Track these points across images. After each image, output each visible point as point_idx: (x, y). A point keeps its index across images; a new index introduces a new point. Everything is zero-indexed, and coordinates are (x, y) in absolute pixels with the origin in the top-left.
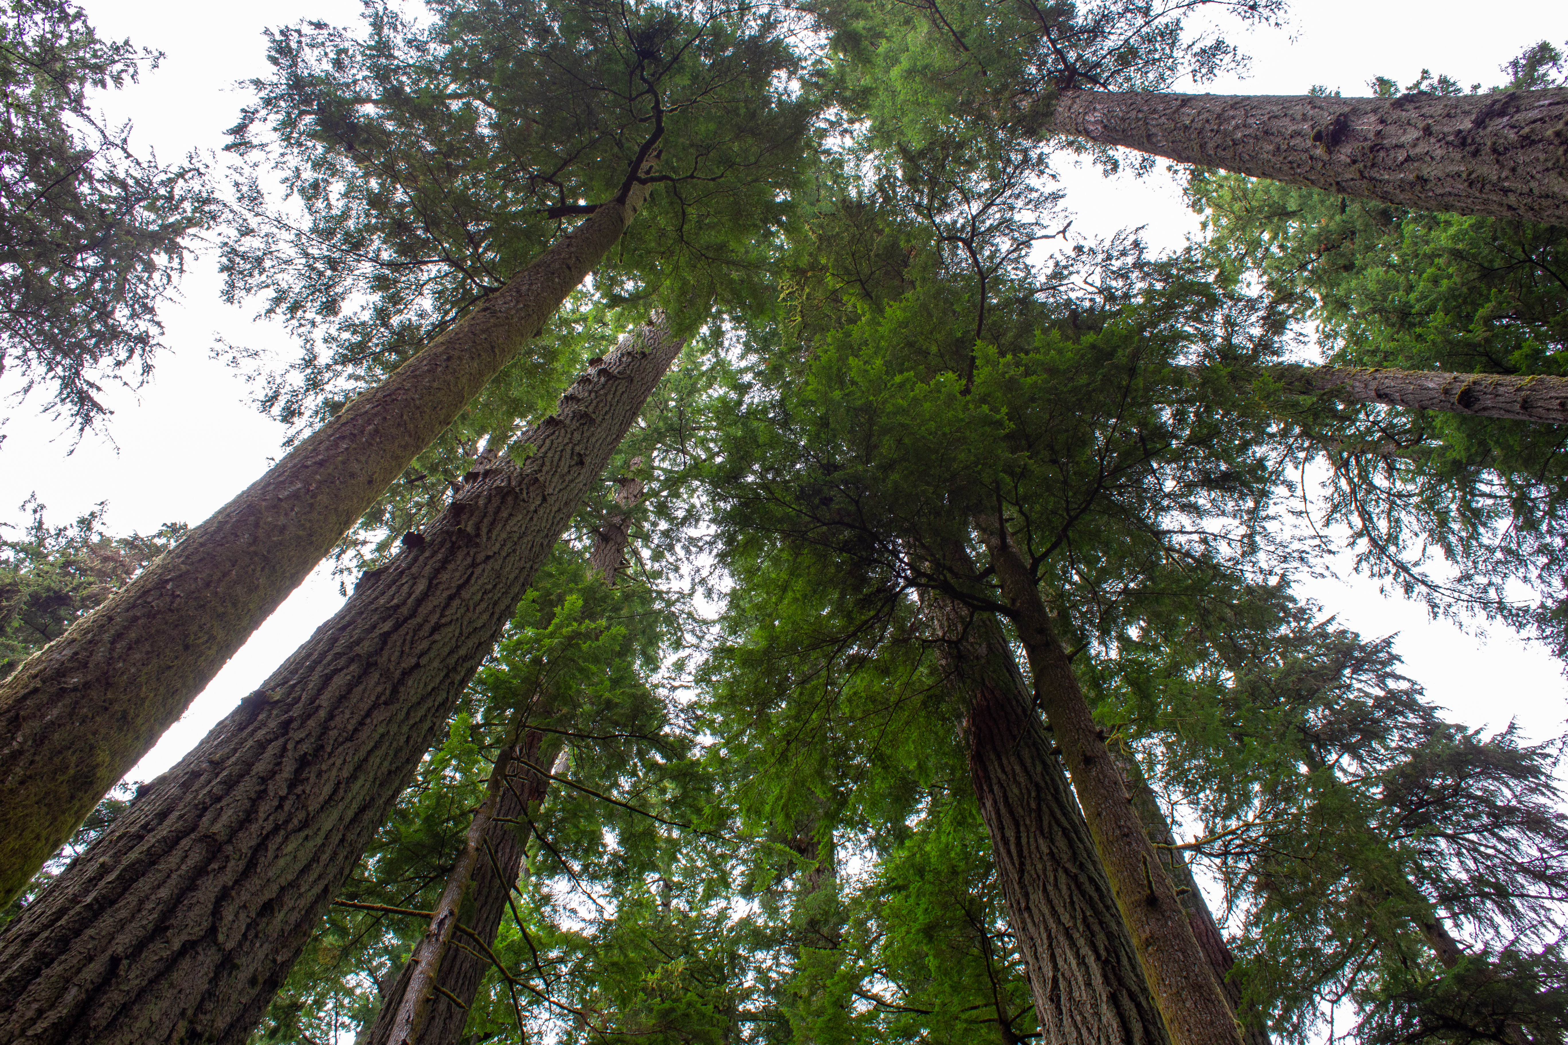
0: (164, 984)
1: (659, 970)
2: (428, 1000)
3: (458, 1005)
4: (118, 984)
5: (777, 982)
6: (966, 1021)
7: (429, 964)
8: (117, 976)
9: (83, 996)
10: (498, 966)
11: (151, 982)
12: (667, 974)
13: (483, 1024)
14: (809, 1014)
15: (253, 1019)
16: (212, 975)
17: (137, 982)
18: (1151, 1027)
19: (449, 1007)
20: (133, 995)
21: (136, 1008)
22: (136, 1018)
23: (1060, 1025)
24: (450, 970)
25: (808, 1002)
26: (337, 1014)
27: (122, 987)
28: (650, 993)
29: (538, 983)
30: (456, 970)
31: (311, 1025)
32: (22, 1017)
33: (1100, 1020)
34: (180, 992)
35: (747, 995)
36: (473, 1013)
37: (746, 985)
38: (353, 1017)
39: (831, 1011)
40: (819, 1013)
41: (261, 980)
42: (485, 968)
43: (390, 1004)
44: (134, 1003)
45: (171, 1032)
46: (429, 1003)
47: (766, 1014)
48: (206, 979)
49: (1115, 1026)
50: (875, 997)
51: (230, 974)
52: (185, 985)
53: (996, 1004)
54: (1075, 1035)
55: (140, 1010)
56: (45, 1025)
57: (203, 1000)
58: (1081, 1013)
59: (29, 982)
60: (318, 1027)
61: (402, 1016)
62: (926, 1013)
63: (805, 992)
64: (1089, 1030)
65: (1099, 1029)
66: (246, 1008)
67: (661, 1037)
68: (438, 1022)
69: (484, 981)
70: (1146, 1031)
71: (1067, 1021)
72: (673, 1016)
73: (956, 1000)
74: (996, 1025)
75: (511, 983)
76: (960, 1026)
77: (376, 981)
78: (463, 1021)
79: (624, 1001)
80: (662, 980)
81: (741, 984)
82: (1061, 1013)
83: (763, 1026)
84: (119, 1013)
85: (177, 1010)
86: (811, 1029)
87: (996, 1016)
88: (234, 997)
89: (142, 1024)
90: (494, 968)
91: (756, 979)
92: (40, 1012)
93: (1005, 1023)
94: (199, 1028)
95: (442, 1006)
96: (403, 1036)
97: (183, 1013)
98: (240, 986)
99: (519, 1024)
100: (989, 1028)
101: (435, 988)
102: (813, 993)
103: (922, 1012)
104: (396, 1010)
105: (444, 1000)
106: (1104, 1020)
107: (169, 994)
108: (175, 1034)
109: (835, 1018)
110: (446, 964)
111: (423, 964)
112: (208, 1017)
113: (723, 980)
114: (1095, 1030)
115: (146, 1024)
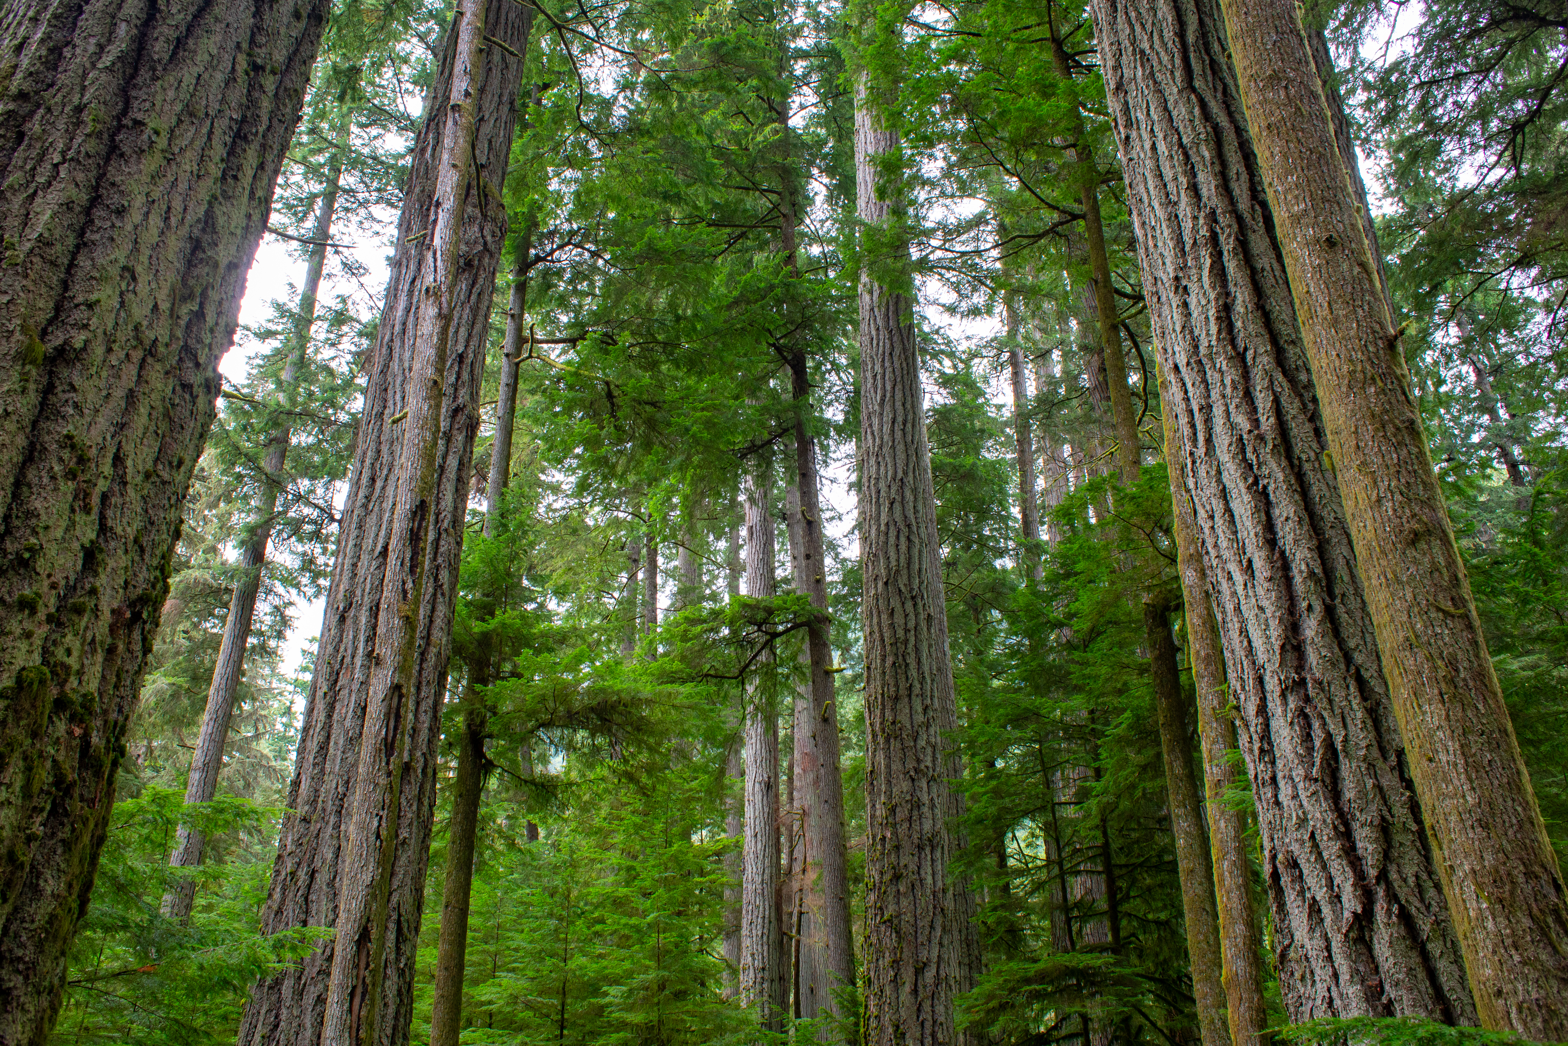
0: (209, 19)
1: (707, 11)
2: (481, 51)
3: (511, 53)
4: (164, 19)
5: (828, 19)
6: (1017, 41)
7: (475, 15)
8: (160, 11)
9: (135, 31)
10: (543, 12)
11: (195, 17)
12: (715, 14)
13: (540, 73)
14: (860, 43)
15: (309, 53)
16: (253, 9)
17: (181, 16)
18: (1207, 20)
19: (503, 59)
20: (183, 29)
21: (191, 42)
22: (195, 52)
23: (1113, 23)
24: (497, 21)
25: (858, 31)
26: (399, 81)
27: (168, 21)
28: (702, 34)
29: (588, 30)
30: (503, 21)
31: (377, 94)
32: (85, 50)
33: (1155, 15)
34: (228, 26)
35: (797, 33)
36: (528, 64)
37: (796, 22)
38: (415, 83)
39: (882, 37)
40: (869, 42)
41: (304, 14)
42: (531, 17)
43: (445, 60)
44: (187, 37)
45: (234, 64)
46: (483, 53)
47: (819, 51)
48: (249, 13)
49: (1170, 19)
50: (927, 26)
51: (271, 8)
52: (230, 19)
53: (1050, 22)
54: (1127, 31)
55: (196, 44)
56: (110, 58)
57: (253, 35)
58: (1136, 10)
59: (76, 19)
60: (385, 95)
61: (458, 68)
62: (979, 35)
63: (855, 23)
64: (1143, 26)
65: (1153, 24)
66: (299, 43)
67: (715, 72)
68: (496, 73)
69: (533, 31)
70: (1201, 22)
71: (1121, 18)
72: (724, 50)
73: (1009, 19)
74: (1049, 44)
75: (559, 28)
76: (1011, 47)
77: (428, 47)
78: (519, 71)
79: (675, 40)
80: (711, 21)
81: (791, 21)
82: (1116, 11)
83: (816, 62)
84: (177, 47)
85: (231, 45)
86: (862, 57)
87: (1048, 35)
88: (283, 31)
89: (202, 57)
90: (541, 17)
91: (806, 15)
92: (101, 48)
93: (1057, 42)
94: (259, 61)
95: (496, 58)
96: (464, 86)
97: (238, 46)
98: (285, 20)
99: (574, 72)
100: (1041, 48)
101: (485, 38)
102: (863, 22)
103: (974, 35)
104: (452, 64)
105: (496, 50)
106: (1160, 15)
107: (218, 27)
108: (237, 67)
109: (886, 43)
110: (492, 16)
111: (468, 15)
112: (264, 50)
113: (771, 18)
114: (1149, 27)
115: (206, 57)
